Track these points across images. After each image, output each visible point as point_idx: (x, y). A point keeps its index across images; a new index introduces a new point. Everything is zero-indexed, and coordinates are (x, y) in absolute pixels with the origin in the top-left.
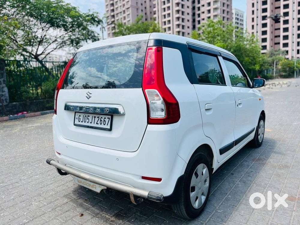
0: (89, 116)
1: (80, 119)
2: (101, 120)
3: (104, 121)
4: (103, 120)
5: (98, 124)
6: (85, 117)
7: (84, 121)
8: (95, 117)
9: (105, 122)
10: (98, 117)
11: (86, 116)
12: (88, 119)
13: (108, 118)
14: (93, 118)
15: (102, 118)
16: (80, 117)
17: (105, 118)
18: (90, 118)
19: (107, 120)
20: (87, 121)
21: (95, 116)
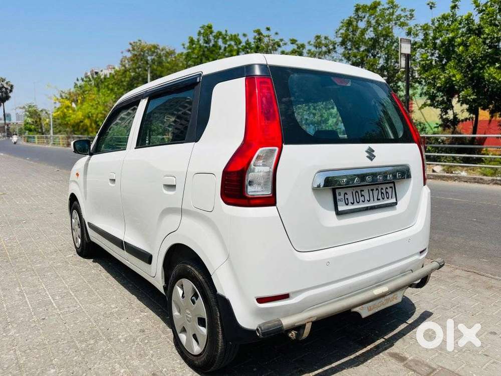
0: (363, 191)
1: (347, 199)
2: (382, 193)
3: (387, 192)
4: (384, 191)
5: (379, 199)
6: (357, 194)
7: (355, 201)
8: (372, 190)
9: (387, 194)
10: (377, 189)
11: (357, 192)
12: (362, 196)
13: (390, 187)
14: (371, 192)
15: (382, 189)
16: (346, 197)
17: (387, 188)
18: (365, 193)
19: (389, 190)
20: (362, 199)
21: (372, 188)
